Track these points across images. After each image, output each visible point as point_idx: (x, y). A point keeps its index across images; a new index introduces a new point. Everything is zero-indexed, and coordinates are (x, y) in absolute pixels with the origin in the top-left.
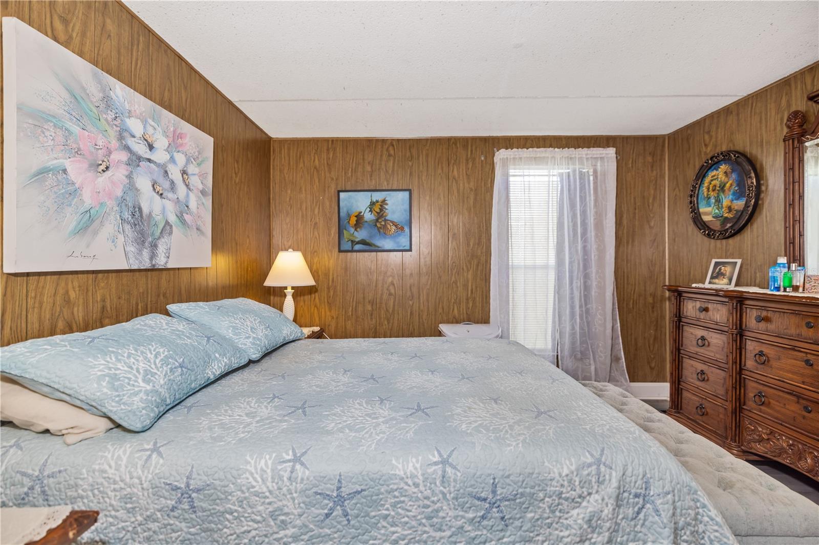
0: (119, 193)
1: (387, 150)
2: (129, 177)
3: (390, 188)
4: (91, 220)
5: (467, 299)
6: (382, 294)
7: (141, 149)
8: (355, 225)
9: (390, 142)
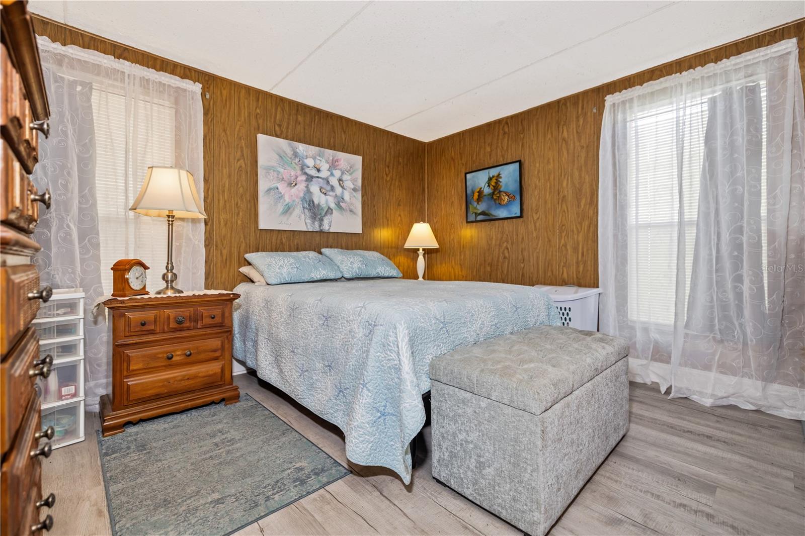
0: (302, 195)
1: (503, 129)
2: (307, 187)
3: (505, 162)
4: (289, 208)
5: (578, 263)
6: (498, 258)
7: (313, 172)
8: (478, 199)
9: (505, 121)
